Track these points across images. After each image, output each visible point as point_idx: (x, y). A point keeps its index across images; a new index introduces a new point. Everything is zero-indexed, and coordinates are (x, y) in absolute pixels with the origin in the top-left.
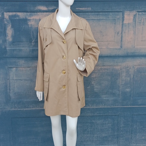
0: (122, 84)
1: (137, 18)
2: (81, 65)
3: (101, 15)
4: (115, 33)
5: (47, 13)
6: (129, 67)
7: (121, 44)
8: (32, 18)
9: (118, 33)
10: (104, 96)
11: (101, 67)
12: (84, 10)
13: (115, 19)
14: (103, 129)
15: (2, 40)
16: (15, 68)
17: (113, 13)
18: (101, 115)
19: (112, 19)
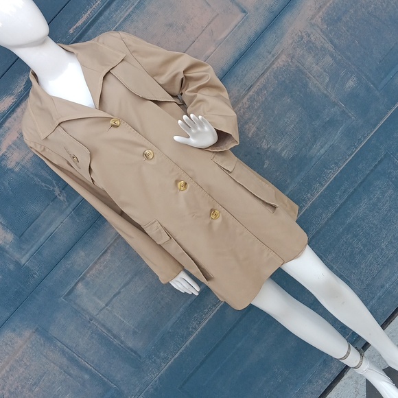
0: (327, 86)
2: (198, 132)
6: (304, 34)
7: (238, 5)
8: (3, 148)
10: (316, 147)
11: (247, 97)
12: (88, 19)
14: (386, 215)
16: (80, 285)
18: (351, 190)
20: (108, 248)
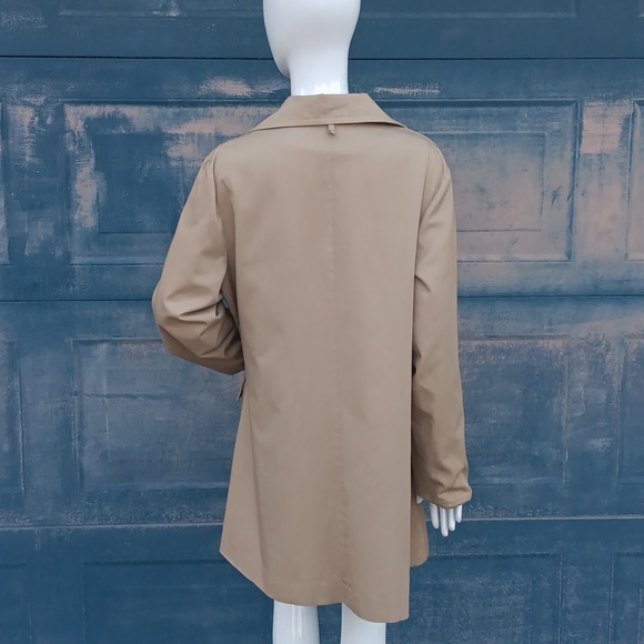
0: (572, 419)
1: (637, 133)
3: (481, 119)
4: (543, 194)
5: (252, 110)
6: (604, 343)
7: (570, 243)
8: (184, 129)
9: (555, 195)
10: (494, 469)
11: (477, 343)
12: (407, 96)
13: (544, 135)
14: (490, 617)
15: (52, 224)
16: (105, 346)
17: (533, 108)
18: (483, 553)
19: (531, 135)
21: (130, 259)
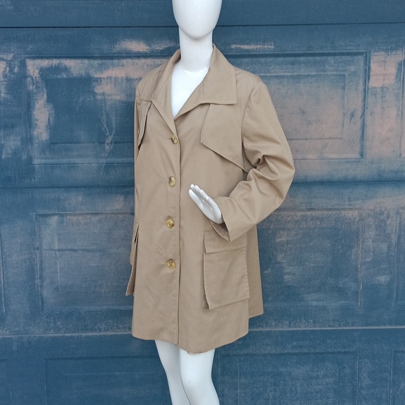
0: (364, 263)
3: (302, 65)
4: (344, 114)
5: (149, 61)
6: (386, 212)
7: (362, 147)
8: (105, 74)
9: (352, 116)
10: (314, 296)
11: (303, 213)
12: (253, 50)
13: (344, 75)
14: (311, 393)
15: (19, 138)
16: (56, 218)
17: (337, 57)
18: (306, 351)
19: (336, 75)
20: (101, 213)
21: (72, 160)
